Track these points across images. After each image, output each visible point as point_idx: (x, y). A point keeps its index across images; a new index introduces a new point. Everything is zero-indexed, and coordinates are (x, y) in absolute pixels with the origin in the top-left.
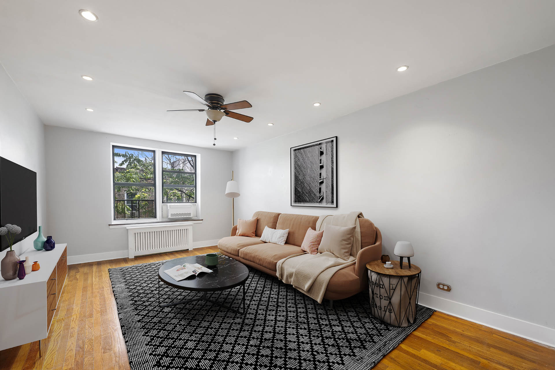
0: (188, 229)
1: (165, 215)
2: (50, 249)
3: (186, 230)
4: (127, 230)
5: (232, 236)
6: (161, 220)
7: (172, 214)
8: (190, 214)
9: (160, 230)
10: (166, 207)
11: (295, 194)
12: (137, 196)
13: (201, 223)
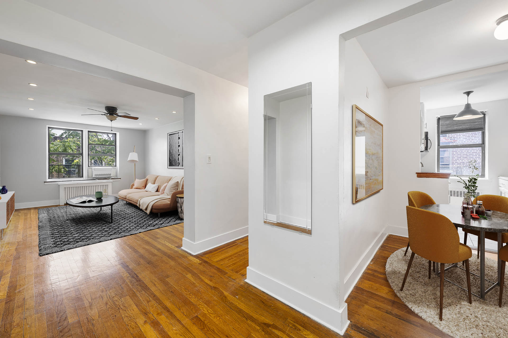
0: (108, 185)
1: (90, 175)
2: (5, 193)
3: (106, 186)
4: (59, 185)
5: (131, 189)
6: (87, 179)
7: (95, 175)
8: (110, 174)
9: (85, 185)
10: (91, 170)
11: (169, 161)
12: (75, 161)
13: (120, 181)
